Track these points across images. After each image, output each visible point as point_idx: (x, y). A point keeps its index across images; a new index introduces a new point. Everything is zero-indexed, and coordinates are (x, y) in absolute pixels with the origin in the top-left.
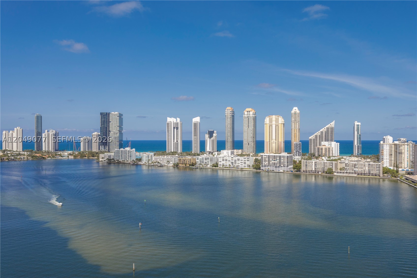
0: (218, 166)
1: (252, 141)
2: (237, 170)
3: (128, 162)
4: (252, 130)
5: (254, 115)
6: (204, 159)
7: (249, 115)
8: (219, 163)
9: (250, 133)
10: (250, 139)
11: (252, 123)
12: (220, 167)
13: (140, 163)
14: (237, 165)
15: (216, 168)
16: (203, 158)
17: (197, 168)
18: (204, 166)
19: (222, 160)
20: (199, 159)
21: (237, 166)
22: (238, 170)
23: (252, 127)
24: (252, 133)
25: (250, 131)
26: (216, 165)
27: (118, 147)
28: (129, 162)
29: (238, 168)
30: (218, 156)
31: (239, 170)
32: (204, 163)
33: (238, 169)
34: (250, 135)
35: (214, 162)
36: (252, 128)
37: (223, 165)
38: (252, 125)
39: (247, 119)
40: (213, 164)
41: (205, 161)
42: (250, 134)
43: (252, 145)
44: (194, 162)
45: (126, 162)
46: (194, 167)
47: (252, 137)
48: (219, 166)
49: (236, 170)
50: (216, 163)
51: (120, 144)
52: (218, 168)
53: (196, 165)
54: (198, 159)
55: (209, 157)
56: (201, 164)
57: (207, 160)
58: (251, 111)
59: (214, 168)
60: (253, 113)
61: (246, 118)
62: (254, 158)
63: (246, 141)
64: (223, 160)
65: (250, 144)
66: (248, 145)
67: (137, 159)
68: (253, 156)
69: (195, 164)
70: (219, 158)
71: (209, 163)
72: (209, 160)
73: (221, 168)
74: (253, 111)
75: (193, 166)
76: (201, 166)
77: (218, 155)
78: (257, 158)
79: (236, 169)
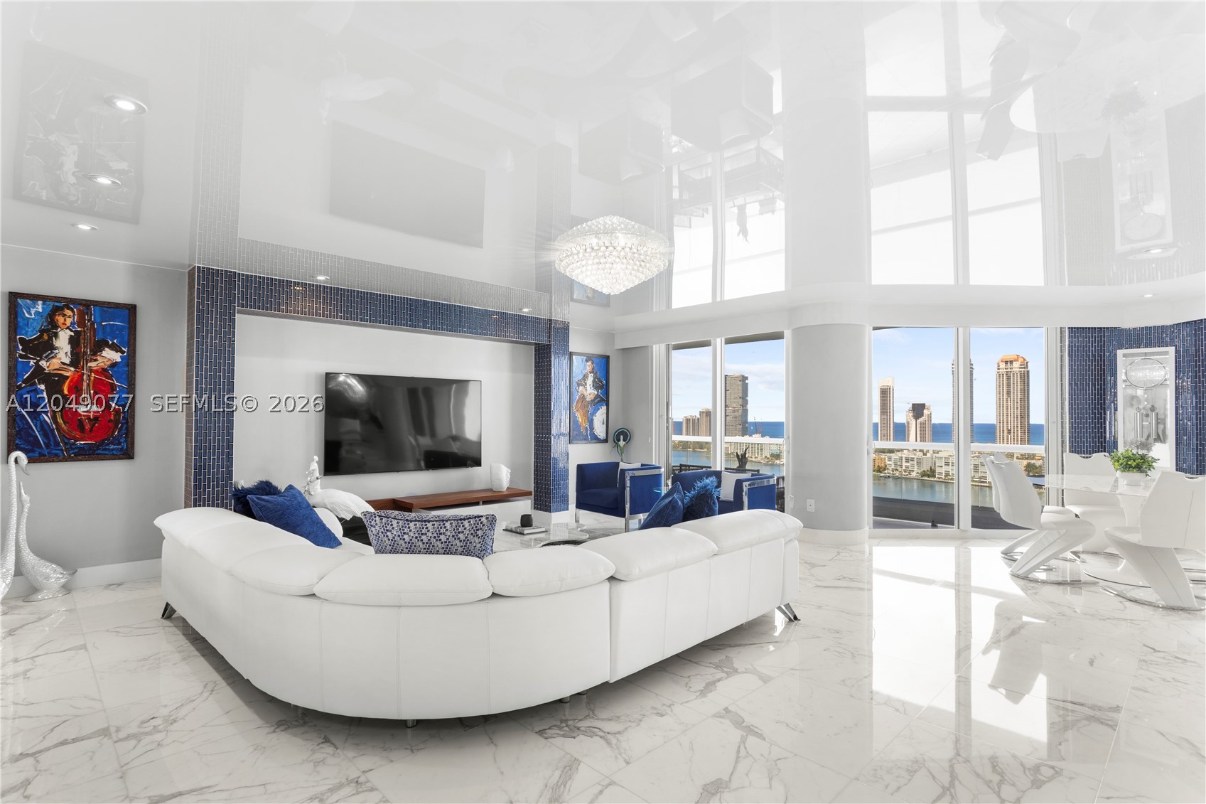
0: (934, 476)
1: (1017, 427)
2: (981, 486)
3: (756, 459)
4: (1017, 402)
5: (1024, 368)
6: (904, 460)
7: (1009, 370)
8: (938, 470)
9: (1014, 408)
10: (1014, 421)
11: (1017, 385)
12: (939, 478)
13: (778, 462)
14: (980, 475)
15: (931, 479)
16: (901, 459)
17: (889, 477)
18: (904, 473)
19: (944, 463)
20: (893, 459)
21: (980, 478)
22: (984, 486)
23: (1017, 395)
24: (1017, 408)
25: (1014, 404)
26: (931, 473)
27: (740, 433)
28: (759, 459)
29: (982, 482)
30: (935, 455)
31: (986, 486)
32: (904, 468)
33: (982, 484)
34: (1014, 412)
35: (926, 467)
36: (1019, 397)
37: (947, 474)
38: (1017, 391)
39: (1005, 377)
40: (924, 471)
41: (904, 464)
42: (1014, 410)
43: (1019, 433)
44: (883, 465)
45: (754, 460)
46: (882, 475)
47: (1017, 417)
48: (937, 476)
49: (978, 486)
50: (931, 469)
51: (743, 428)
52: (936, 479)
53: (886, 472)
54: (890, 459)
55: (913, 456)
56: (897, 470)
57: (911, 462)
58: (1015, 361)
59: (927, 478)
60: (1021, 365)
61: (1003, 377)
62: (1025, 462)
63: (1003, 424)
64: (947, 464)
65: (1014, 432)
66: (1009, 432)
67: (772, 455)
68: (1022, 459)
69: (885, 470)
70: (937, 460)
71: (915, 469)
72: (915, 463)
73: (941, 480)
74: (1020, 361)
75: (881, 472)
76: (897, 474)
77: (934, 453)
78: (1033, 462)
79: (977, 484)
